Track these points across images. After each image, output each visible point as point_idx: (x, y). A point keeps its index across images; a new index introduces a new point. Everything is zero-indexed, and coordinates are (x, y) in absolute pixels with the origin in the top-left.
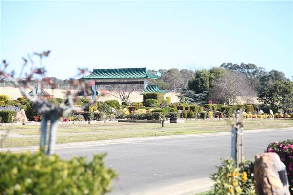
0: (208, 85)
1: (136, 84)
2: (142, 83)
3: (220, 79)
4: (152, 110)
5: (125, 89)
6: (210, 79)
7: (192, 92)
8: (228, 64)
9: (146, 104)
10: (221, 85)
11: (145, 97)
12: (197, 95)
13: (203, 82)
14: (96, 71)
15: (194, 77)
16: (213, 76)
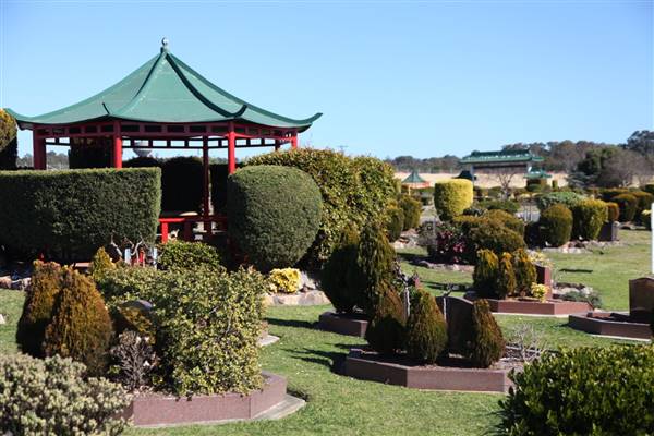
0: (599, 167)
1: (518, 167)
2: (525, 166)
3: (613, 159)
4: (534, 194)
5: (506, 172)
6: (602, 159)
7: (582, 174)
8: (643, 132)
9: (529, 189)
10: (614, 166)
11: (528, 183)
12: (588, 177)
13: (593, 163)
14: (475, 154)
15: (584, 157)
16: (605, 156)
